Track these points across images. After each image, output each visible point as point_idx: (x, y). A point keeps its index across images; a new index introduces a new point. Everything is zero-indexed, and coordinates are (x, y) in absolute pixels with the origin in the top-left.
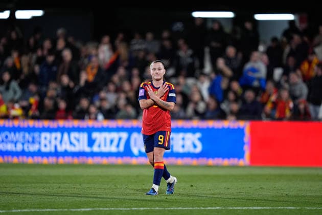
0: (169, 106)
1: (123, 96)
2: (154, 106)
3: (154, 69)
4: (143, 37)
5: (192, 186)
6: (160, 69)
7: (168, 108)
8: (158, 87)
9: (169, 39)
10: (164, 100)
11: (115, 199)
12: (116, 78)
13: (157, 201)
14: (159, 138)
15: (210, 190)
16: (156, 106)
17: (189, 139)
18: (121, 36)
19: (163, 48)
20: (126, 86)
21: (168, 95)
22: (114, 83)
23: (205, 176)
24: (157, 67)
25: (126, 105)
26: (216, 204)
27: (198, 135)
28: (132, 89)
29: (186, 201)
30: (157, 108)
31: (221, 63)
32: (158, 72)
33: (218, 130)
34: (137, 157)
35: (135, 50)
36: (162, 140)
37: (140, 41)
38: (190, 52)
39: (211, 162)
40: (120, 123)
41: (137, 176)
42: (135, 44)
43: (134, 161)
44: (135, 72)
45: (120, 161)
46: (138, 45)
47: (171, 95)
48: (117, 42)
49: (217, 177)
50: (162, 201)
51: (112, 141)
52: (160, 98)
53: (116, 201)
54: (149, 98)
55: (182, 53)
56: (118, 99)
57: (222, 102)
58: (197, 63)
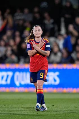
0: (46, 53)
1: (9, 49)
2: (37, 54)
3: (36, 31)
4: (22, 11)
5: (53, 106)
6: (39, 31)
7: (46, 55)
8: (38, 42)
9: (39, 12)
10: (43, 50)
11: (5, 114)
12: (5, 38)
13: (31, 115)
14: (41, 74)
15: (65, 108)
16: (39, 54)
17: (51, 76)
18: (8, 11)
19: (34, 18)
20: (12, 42)
21: (45, 46)
22: (4, 41)
23: (62, 99)
24: (37, 29)
25: (11, 55)
26: (68, 117)
27: (57, 73)
28: (15, 44)
29: (49, 115)
30: (39, 55)
31: (71, 28)
32: (38, 32)
33: (70, 70)
34: (18, 87)
35: (17, 20)
36: (42, 76)
37: (20, 14)
38: (52, 21)
39: (65, 90)
40: (8, 66)
41: (19, 99)
42: (17, 16)
43: (17, 90)
44: (17, 33)
45: (7, 90)
46: (19, 17)
47: (47, 46)
48: (6, 14)
49: (69, 100)
50: (35, 115)
51: (2, 78)
52: (41, 49)
53: (5, 115)
54: (34, 49)
55: (46, 22)
56: (6, 51)
57: (72, 52)
58: (56, 28)
